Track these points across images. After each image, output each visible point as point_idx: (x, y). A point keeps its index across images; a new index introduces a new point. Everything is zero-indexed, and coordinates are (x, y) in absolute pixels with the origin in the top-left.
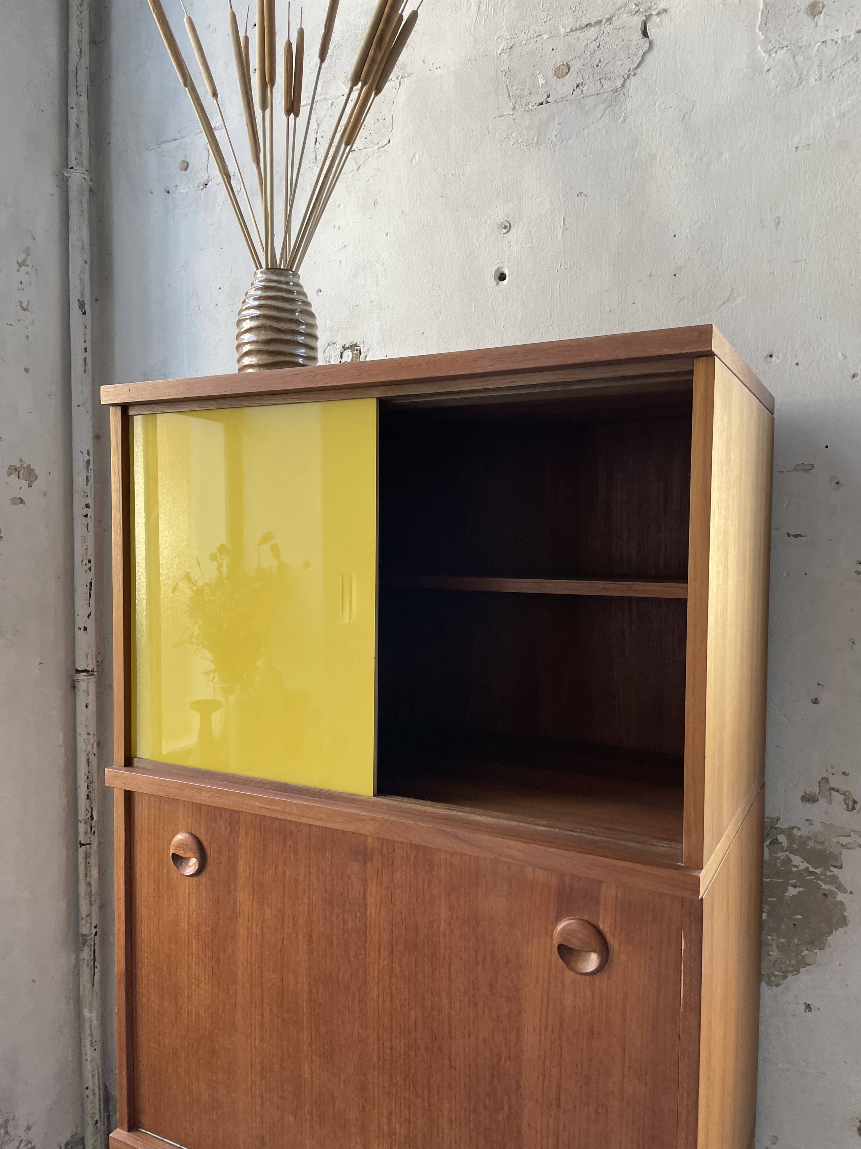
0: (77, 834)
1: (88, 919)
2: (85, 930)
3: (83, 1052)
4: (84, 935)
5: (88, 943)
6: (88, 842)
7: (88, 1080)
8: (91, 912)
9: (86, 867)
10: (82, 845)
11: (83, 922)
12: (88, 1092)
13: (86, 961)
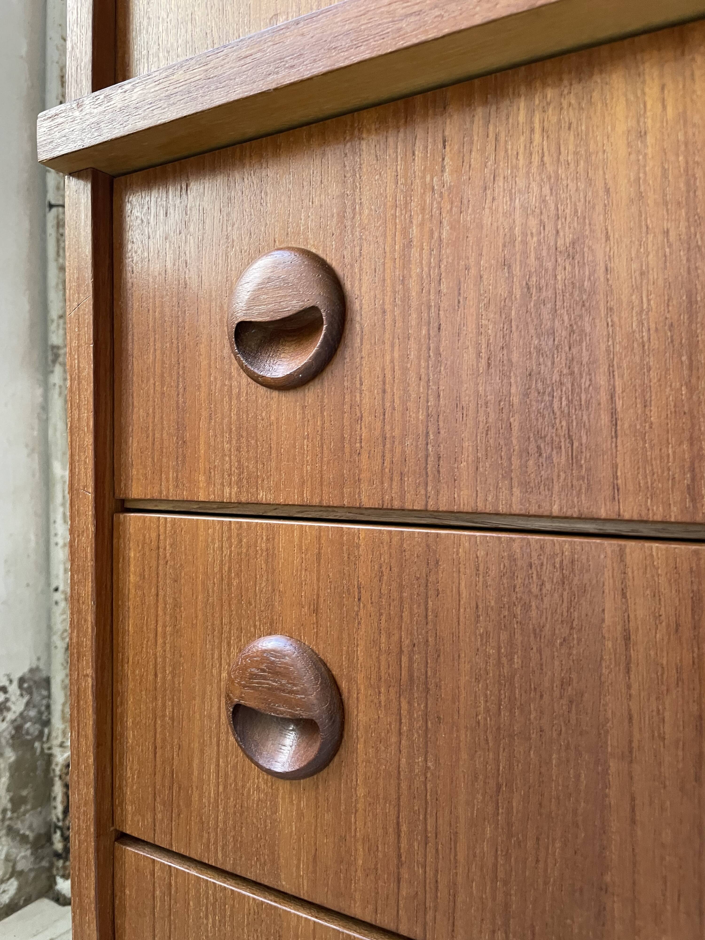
0: (45, 191)
1: (61, 321)
2: (55, 339)
3: (52, 533)
4: (53, 347)
5: (61, 359)
6: (61, 203)
7: (57, 576)
8: (65, 312)
9: (58, 241)
10: (51, 206)
11: (53, 327)
12: (58, 596)
13: (57, 387)
